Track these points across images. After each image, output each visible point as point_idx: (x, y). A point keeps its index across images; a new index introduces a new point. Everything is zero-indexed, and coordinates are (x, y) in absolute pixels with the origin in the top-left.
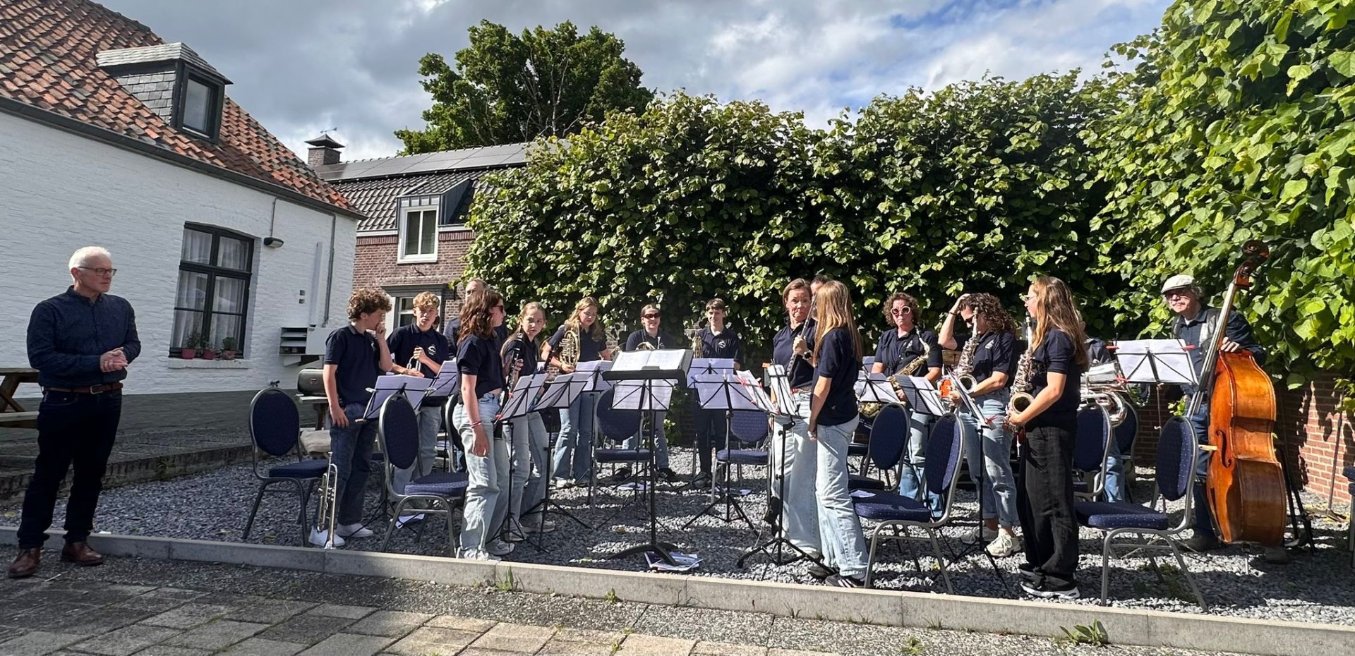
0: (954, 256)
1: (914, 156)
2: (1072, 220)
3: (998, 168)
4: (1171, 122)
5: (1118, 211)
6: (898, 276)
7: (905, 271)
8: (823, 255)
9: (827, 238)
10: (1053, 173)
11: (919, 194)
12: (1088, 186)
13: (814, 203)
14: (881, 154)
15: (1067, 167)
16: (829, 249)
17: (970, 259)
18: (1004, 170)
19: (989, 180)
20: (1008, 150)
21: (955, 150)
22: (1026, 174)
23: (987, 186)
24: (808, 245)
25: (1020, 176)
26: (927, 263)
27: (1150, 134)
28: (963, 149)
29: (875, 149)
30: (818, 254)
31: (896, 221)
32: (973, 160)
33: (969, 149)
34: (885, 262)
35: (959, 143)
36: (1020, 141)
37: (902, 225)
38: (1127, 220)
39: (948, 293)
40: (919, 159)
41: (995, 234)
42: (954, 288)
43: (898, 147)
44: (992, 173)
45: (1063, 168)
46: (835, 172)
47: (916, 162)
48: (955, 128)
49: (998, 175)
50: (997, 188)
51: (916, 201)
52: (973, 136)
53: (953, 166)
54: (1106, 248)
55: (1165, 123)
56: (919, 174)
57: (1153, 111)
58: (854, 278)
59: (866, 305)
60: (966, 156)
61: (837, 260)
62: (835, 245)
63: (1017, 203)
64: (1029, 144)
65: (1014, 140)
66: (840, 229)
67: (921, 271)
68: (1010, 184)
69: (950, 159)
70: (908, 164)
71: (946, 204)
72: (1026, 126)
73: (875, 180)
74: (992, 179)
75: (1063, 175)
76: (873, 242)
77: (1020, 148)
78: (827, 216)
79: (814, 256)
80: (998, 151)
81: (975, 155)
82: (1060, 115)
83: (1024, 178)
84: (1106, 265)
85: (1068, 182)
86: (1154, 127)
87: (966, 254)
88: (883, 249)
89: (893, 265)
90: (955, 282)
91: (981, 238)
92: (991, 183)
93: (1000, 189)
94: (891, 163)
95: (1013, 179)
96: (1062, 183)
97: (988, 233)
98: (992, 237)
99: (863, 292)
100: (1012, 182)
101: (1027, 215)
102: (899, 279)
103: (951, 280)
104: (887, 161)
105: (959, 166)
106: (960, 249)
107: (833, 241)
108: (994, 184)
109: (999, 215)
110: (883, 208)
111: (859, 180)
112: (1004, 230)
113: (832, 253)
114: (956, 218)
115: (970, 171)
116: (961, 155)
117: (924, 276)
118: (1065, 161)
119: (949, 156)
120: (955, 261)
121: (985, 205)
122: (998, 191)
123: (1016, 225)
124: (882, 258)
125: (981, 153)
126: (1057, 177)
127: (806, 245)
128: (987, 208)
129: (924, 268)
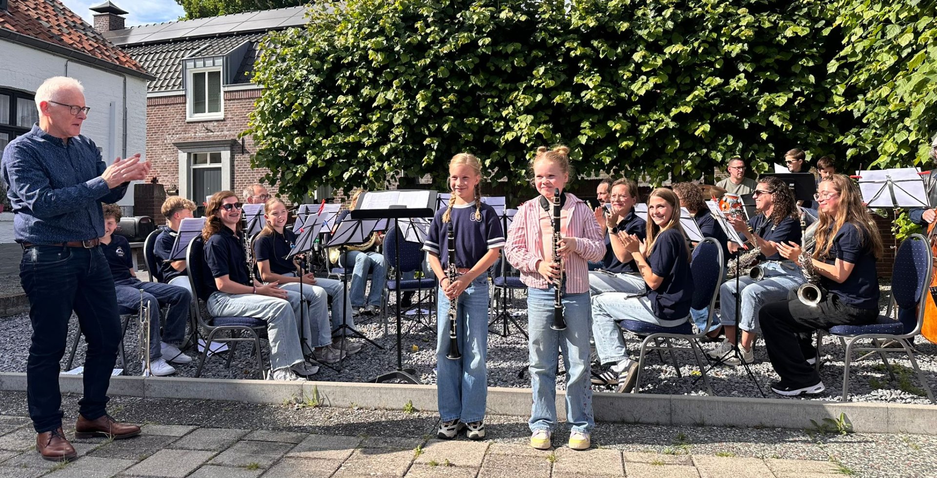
0: (701, 101)
1: (666, 7)
2: (811, 64)
3: (744, 16)
5: (853, 54)
6: (650, 120)
7: (657, 115)
8: (582, 102)
9: (587, 88)
10: (795, 21)
11: (670, 43)
12: (826, 32)
13: (573, 55)
15: (808, 15)
16: (588, 97)
17: (716, 102)
18: (750, 18)
19: (735, 29)
22: (769, 21)
23: (734, 34)
24: (568, 94)
25: (764, 24)
26: (677, 107)
29: (628, 1)
30: (578, 102)
31: (648, 69)
32: (720, 10)
34: (639, 108)
37: (654, 73)
38: (861, 63)
39: (696, 133)
40: (671, 10)
41: (739, 79)
42: (701, 129)
44: (738, 21)
45: (804, 16)
46: (592, 25)
47: (667, 13)
49: (743, 22)
50: (743, 35)
51: (667, 50)
53: (702, 16)
54: (841, 89)
56: (670, 24)
58: (610, 123)
59: (621, 147)
60: (714, 7)
61: (594, 106)
62: (593, 92)
63: (760, 50)
66: (597, 78)
67: (672, 114)
68: (756, 33)
69: (700, 9)
70: (660, 15)
71: (694, 52)
73: (629, 32)
74: (738, 27)
75: (804, 23)
76: (626, 90)
78: (585, 67)
79: (573, 103)
81: (722, 5)
83: (767, 25)
84: (840, 105)
85: (808, 29)
87: (712, 98)
88: (636, 95)
89: (646, 111)
90: (703, 124)
91: (727, 83)
92: (737, 31)
93: (745, 36)
94: (644, 14)
95: (757, 27)
96: (803, 30)
97: (734, 77)
98: (737, 82)
99: (618, 135)
100: (757, 29)
101: (770, 61)
102: (651, 123)
103: (699, 121)
104: (640, 13)
105: (708, 16)
106: (707, 94)
107: (592, 90)
108: (740, 32)
109: (744, 61)
110: (637, 57)
111: (615, 31)
112: (748, 75)
113: (590, 100)
114: (704, 64)
115: (718, 20)
116: (710, 5)
117: (674, 119)
118: (805, 10)
119: (699, 7)
120: (702, 105)
121: (731, 52)
122: (744, 38)
123: (759, 69)
124: (635, 104)
125: (728, 3)
126: (798, 25)
127: (567, 93)
128: (733, 55)
129: (674, 112)
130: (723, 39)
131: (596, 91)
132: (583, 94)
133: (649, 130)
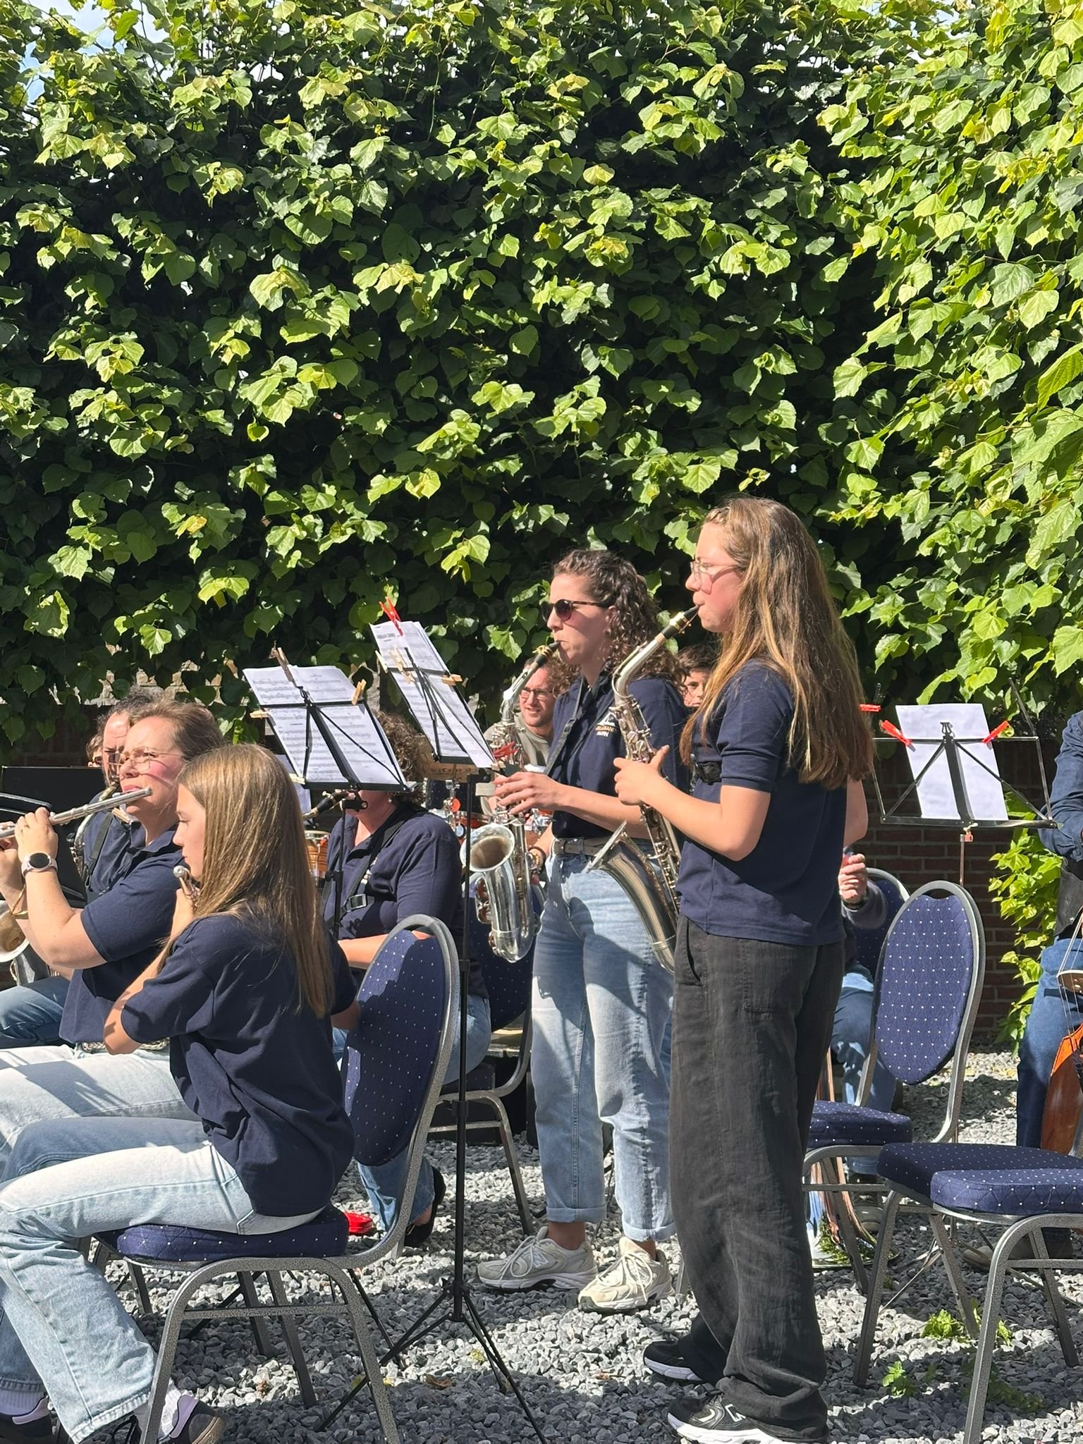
0: (466, 459)
1: (359, 133)
2: (786, 367)
3: (605, 195)
4: (1056, 95)
5: (909, 346)
6: (303, 512)
7: (327, 496)
8: (74, 430)
9: (86, 376)
10: (749, 226)
11: (376, 256)
12: (834, 272)
13: (45, 259)
14: (261, 115)
15: (786, 212)
16: (93, 412)
17: (513, 465)
18: (620, 203)
19: (574, 232)
20: (633, 145)
21: (484, 125)
22: (679, 218)
23: (570, 247)
24: (24, 396)
25: (664, 226)
26: (391, 471)
27: (1001, 122)
28: (505, 126)
29: (245, 97)
30: (58, 424)
31: (302, 338)
32: (533, 165)
33: (525, 129)
34: (267, 465)
35: (497, 109)
36: (666, 119)
37: (316, 351)
38: (926, 375)
39: (446, 565)
40: (378, 144)
41: (584, 397)
42: (463, 550)
43: (311, 96)
44: (584, 209)
45: (776, 212)
46: (114, 159)
47: (366, 152)
48: (484, 57)
49: (599, 218)
50: (598, 252)
51: (364, 278)
52: (538, 92)
53: (478, 177)
54: (868, 452)
55: (1040, 96)
56: (376, 195)
57: (1014, 59)
58: (168, 511)
59: (204, 596)
60: (518, 151)
61: (116, 446)
62: (113, 396)
63: (650, 309)
64: (692, 129)
65: (650, 116)
66: (130, 349)
67: (373, 495)
68: (637, 250)
69: (471, 155)
70: (344, 158)
71: (450, 294)
72: (686, 74)
73: (241, 202)
74: (584, 226)
75: (774, 233)
76: (228, 402)
77: (668, 143)
78: (90, 303)
79: (41, 431)
80: (606, 147)
81: (541, 149)
82: (774, 55)
83: (673, 231)
84: (866, 500)
85: (786, 256)
86: (1012, 104)
87: (503, 451)
88: (263, 421)
89: (289, 480)
90: (468, 536)
91: (543, 406)
92: (580, 238)
93: (604, 258)
94: (293, 147)
95: (640, 234)
96: (771, 256)
97: (567, 390)
98: (576, 406)
99: (194, 553)
100: (640, 241)
101: (677, 347)
102: (309, 519)
103: (458, 528)
104: (276, 140)
105: (496, 180)
106: (484, 439)
107: (108, 388)
108: (586, 245)
109: (597, 342)
110: (264, 290)
111: (194, 193)
112: (609, 388)
113: (101, 425)
114: (477, 339)
115: (526, 201)
116: (501, 145)
117: (376, 513)
118: (780, 194)
119: (469, 146)
120: (468, 473)
121: (560, 308)
122: (598, 263)
123: (644, 371)
124: (256, 451)
125: (557, 144)
126: (759, 239)
127: (18, 391)
128: (568, 317)
129: (380, 486)
130: (541, 263)
131: (122, 395)
132: (75, 401)
133: (298, 544)
